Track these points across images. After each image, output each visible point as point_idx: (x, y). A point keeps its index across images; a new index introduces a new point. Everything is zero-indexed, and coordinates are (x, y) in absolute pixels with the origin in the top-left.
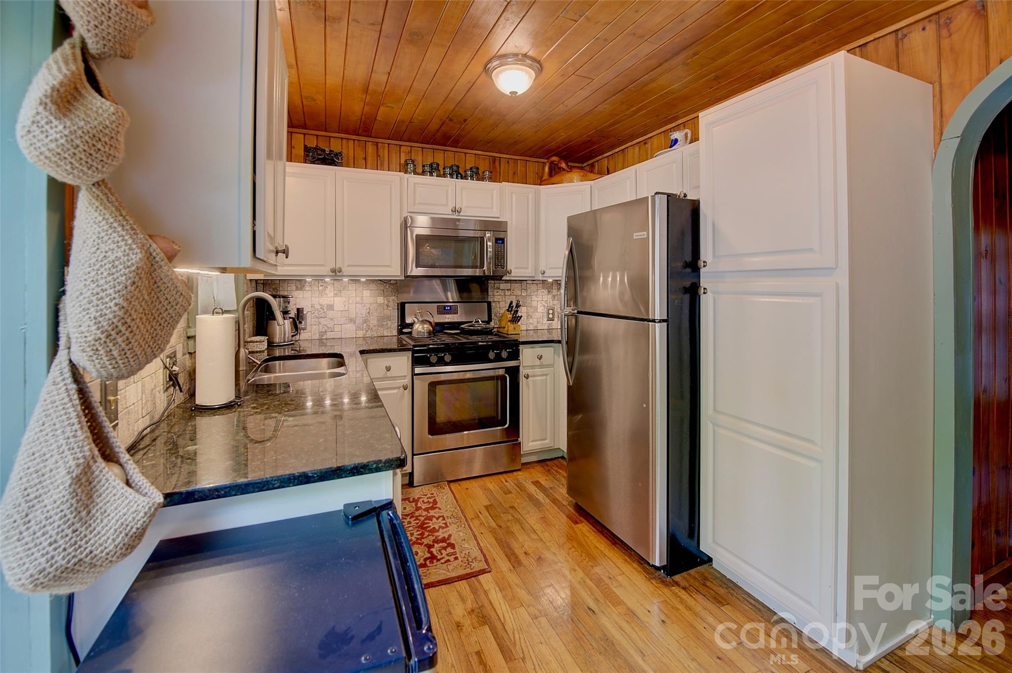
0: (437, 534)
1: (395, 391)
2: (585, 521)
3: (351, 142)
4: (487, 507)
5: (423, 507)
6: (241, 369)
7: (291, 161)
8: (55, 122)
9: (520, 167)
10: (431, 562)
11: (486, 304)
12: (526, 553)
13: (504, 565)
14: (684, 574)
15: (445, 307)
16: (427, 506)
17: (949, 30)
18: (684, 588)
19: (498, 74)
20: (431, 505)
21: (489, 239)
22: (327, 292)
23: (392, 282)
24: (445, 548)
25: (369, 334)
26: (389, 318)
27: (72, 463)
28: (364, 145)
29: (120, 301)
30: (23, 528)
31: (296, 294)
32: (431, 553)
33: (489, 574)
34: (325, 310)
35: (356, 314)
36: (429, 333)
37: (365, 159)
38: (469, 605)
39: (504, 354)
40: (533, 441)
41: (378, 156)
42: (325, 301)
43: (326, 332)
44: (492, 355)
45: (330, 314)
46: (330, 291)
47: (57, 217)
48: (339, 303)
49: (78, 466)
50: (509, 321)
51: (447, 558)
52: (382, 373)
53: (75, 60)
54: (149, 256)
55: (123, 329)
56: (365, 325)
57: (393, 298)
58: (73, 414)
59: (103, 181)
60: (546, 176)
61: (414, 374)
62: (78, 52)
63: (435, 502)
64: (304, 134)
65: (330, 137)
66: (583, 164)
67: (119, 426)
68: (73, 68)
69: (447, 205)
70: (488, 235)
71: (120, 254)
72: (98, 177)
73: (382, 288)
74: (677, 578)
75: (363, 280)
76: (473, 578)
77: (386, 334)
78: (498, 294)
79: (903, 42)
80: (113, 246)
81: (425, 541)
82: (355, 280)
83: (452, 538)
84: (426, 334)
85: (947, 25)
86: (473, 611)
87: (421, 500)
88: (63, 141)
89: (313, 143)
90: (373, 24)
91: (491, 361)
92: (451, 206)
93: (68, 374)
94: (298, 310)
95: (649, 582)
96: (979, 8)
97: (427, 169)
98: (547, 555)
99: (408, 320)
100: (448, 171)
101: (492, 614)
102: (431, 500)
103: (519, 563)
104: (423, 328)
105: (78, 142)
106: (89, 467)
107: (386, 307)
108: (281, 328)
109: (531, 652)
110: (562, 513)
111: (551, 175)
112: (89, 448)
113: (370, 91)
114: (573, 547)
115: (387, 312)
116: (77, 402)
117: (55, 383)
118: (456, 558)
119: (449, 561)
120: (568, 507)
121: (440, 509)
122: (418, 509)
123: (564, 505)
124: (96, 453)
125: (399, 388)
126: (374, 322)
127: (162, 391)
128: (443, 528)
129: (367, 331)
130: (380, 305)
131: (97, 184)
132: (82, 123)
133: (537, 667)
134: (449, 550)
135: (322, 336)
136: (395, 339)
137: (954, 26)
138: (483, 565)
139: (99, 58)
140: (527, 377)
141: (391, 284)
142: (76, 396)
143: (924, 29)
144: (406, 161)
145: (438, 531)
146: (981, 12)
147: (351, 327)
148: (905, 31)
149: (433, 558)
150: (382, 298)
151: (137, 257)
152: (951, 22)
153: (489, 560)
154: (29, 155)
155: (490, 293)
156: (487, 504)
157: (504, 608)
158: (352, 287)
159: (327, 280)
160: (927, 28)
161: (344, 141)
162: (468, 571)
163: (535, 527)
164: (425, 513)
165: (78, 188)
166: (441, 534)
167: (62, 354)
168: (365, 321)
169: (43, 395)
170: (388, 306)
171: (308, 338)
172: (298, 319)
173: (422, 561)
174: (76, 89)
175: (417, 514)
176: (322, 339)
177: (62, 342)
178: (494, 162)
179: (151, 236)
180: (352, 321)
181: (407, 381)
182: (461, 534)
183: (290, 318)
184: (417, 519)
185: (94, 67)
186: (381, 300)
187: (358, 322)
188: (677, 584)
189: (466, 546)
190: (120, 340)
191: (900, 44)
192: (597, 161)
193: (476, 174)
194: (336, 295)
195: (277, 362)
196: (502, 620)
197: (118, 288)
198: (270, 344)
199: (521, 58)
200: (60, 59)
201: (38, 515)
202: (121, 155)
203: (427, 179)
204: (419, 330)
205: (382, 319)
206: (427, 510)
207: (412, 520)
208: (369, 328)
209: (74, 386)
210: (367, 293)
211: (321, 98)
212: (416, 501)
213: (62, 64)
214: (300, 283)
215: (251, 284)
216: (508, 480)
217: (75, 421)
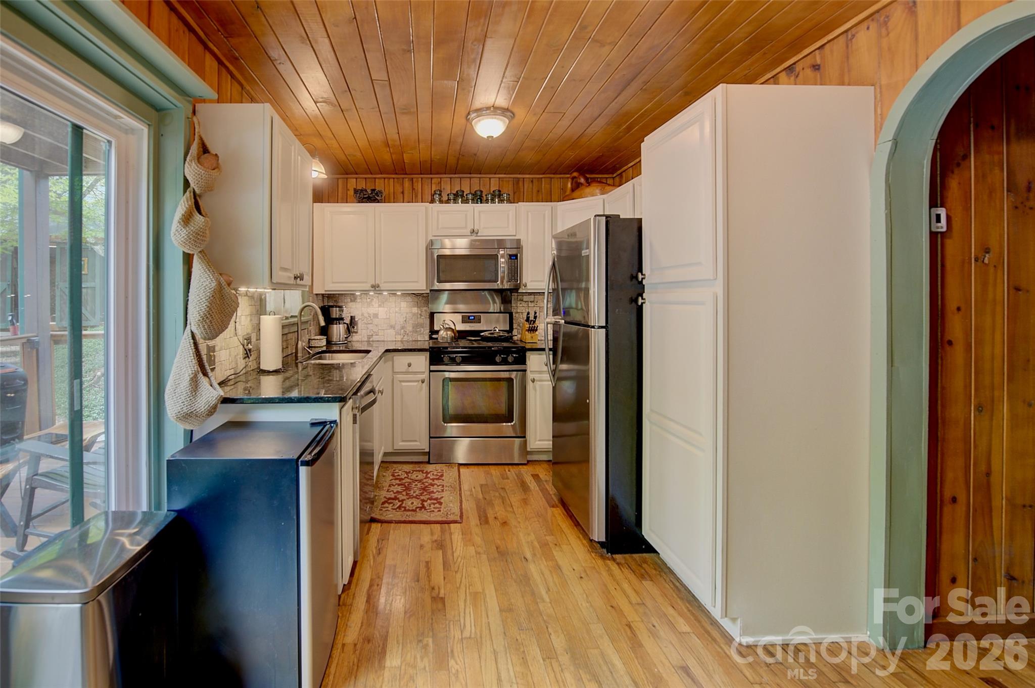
0: (433, 495)
1: (415, 384)
2: (561, 507)
3: (392, 180)
4: (481, 486)
5: (431, 478)
6: (299, 355)
7: (347, 203)
8: (183, 229)
9: (545, 185)
10: (420, 510)
11: (508, 315)
12: (495, 518)
13: (473, 520)
14: (627, 556)
15: (469, 317)
16: (435, 477)
17: (887, 29)
18: (618, 564)
19: (476, 123)
20: (438, 477)
21: (502, 256)
22: (373, 303)
23: (424, 295)
24: (434, 504)
25: (406, 338)
26: (422, 326)
27: (190, 372)
28: (401, 181)
29: (207, 304)
30: (174, 395)
31: (351, 304)
32: (423, 505)
33: (459, 524)
34: (372, 318)
35: (395, 321)
36: (452, 338)
37: (403, 193)
38: (435, 537)
39: (510, 359)
40: (539, 440)
41: (413, 189)
42: (372, 310)
43: (372, 335)
44: (498, 359)
45: (376, 321)
46: (375, 303)
47: (186, 267)
48: (382, 312)
49: (192, 373)
50: (526, 330)
51: (433, 509)
52: (404, 368)
53: (191, 199)
54: (220, 284)
55: (208, 316)
56: (402, 331)
57: (425, 308)
58: (191, 353)
59: (203, 250)
60: (568, 192)
61: (430, 371)
62: (192, 194)
63: (442, 476)
64: (356, 178)
65: (375, 178)
66: (613, 174)
67: (216, 369)
68: (190, 203)
69: (466, 227)
70: (502, 252)
71: (208, 283)
72: (200, 250)
73: (416, 300)
74: (617, 556)
75: (399, 293)
76: (446, 525)
77: (419, 339)
78: (521, 305)
79: (852, 42)
80: (205, 280)
81: (422, 498)
82: (393, 293)
83: (443, 499)
84: (449, 339)
85: (886, 23)
86: (436, 541)
87: (432, 473)
88: (186, 237)
89: (362, 185)
90: (373, 108)
91: (496, 364)
92: (470, 227)
93: (190, 336)
94: (351, 317)
95: (589, 554)
96: (911, 4)
97: (452, 197)
98: (513, 522)
99: (436, 328)
100: (470, 197)
101: (449, 546)
102: (439, 474)
103: (487, 522)
104: (447, 334)
105: (191, 237)
106: (196, 375)
107: (419, 316)
108: (338, 331)
109: (464, 570)
110: (543, 499)
111: (573, 190)
112: (197, 367)
113: (390, 146)
114: (538, 521)
115: (421, 321)
116: (193, 348)
117: (186, 339)
118: (440, 511)
119: (433, 511)
120: (553, 496)
121: (443, 480)
122: (426, 478)
123: (549, 493)
124: (199, 370)
125: (418, 381)
126: (409, 328)
127: (242, 358)
128: (439, 492)
129: (404, 336)
130: (414, 314)
131: (200, 252)
132: (192, 228)
133: (464, 577)
134: (437, 505)
135: (370, 338)
136: (427, 343)
137: (891, 24)
138: (458, 519)
139: (200, 196)
140: (533, 381)
141: (424, 297)
142: (193, 345)
143: (868, 28)
144: (435, 191)
145: (435, 493)
146: (912, 8)
147: (392, 332)
148: (853, 31)
149: (423, 507)
150: (416, 308)
151: (214, 284)
152: (888, 21)
153: (464, 517)
154: (176, 243)
155: (513, 305)
156: (483, 483)
157: (459, 544)
158: (393, 299)
159: (371, 293)
160: (871, 27)
161: (386, 180)
162: (444, 519)
163: (513, 504)
164: (430, 481)
165: (193, 255)
166: (435, 496)
167: (188, 326)
168: (403, 328)
169: (181, 344)
170: (421, 315)
171: (358, 340)
172: (351, 325)
173: (414, 508)
174: (191, 212)
175: (425, 481)
176: (369, 341)
177: (188, 322)
178: (518, 183)
179: (221, 274)
180: (392, 327)
181: (425, 376)
182: (451, 498)
183: (344, 323)
184: (423, 483)
185: (198, 199)
186: (415, 310)
187: (396, 328)
188: (614, 560)
189: (451, 505)
190: (207, 321)
191: (850, 45)
192: (624, 171)
193: (497, 196)
194: (380, 306)
195: (327, 354)
196: (454, 550)
197: (207, 298)
198: (329, 342)
199: (494, 110)
200: (185, 200)
201: (178, 390)
202: (208, 239)
203: (451, 206)
204: (443, 336)
205: (416, 326)
206: (433, 480)
207: (419, 484)
208: (406, 333)
209: (192, 341)
210: (404, 305)
211: (359, 154)
212: (427, 473)
213: (186, 202)
214: (352, 297)
215: (317, 297)
216: (511, 470)
217: (192, 355)
